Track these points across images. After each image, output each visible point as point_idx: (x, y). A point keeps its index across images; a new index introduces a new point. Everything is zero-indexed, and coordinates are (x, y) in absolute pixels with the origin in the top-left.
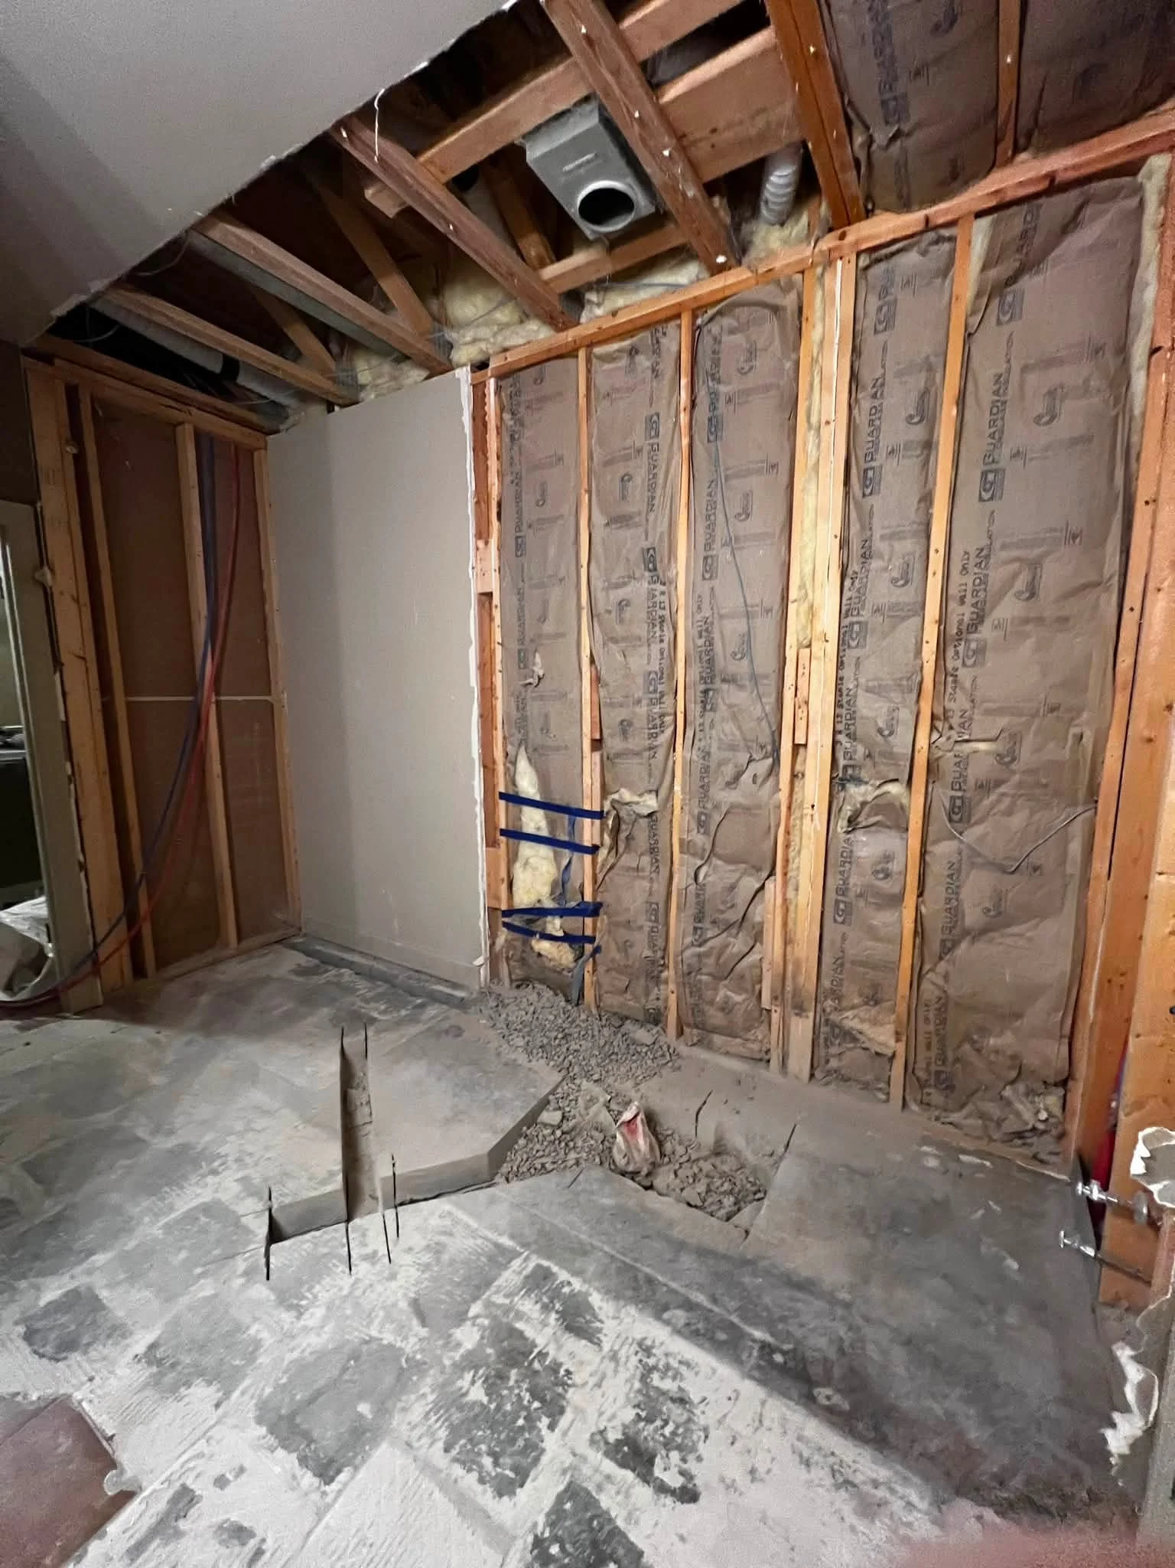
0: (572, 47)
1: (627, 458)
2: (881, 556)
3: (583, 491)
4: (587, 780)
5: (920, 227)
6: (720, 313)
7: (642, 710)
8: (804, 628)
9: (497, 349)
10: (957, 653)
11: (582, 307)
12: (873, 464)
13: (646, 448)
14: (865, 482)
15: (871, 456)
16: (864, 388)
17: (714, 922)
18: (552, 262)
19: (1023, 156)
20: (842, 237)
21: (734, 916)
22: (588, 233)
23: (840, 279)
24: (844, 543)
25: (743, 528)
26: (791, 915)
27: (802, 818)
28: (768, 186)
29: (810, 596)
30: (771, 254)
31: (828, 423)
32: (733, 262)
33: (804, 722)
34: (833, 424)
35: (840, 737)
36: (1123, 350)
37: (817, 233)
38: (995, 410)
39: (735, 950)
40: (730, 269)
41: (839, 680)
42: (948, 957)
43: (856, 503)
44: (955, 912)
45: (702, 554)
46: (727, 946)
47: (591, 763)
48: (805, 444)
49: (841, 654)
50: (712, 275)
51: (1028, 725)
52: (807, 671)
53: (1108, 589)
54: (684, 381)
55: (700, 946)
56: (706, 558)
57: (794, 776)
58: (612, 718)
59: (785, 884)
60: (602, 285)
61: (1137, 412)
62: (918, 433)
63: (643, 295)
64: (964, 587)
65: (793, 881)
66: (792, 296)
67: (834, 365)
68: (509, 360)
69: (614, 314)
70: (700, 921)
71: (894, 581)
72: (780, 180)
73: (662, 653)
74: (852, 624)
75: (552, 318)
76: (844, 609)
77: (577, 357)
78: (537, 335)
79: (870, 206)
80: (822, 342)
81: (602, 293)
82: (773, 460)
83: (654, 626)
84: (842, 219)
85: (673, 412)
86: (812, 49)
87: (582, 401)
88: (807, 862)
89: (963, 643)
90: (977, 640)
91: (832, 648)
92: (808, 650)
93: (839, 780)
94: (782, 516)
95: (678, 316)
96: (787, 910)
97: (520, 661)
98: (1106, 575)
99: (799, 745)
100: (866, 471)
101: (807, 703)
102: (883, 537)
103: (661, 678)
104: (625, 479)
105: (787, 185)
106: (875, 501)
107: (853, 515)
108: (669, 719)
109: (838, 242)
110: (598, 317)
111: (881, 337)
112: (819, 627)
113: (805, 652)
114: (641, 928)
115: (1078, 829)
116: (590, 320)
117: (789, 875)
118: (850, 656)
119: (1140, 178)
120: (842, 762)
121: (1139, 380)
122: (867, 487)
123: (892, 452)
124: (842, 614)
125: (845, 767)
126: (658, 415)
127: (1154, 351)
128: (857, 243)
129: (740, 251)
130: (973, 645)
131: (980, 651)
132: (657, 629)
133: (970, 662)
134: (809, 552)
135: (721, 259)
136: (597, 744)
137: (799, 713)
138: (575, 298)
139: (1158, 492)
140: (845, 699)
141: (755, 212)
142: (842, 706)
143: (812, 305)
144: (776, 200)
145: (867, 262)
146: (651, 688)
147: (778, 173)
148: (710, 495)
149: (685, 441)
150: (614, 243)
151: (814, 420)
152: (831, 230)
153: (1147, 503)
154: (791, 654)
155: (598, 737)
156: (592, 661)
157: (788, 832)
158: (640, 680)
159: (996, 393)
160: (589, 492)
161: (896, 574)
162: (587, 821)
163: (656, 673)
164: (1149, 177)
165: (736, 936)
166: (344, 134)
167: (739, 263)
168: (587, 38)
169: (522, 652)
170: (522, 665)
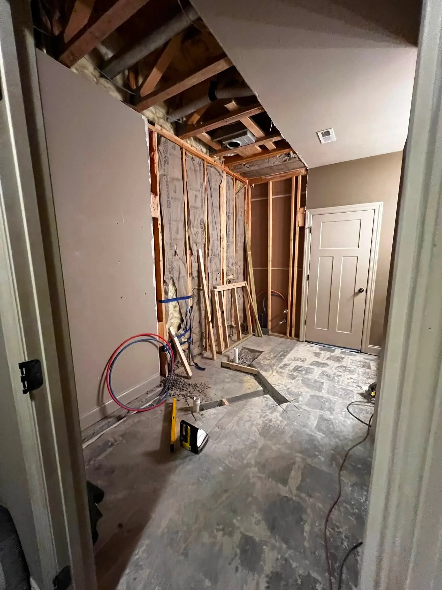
1: (196, 191)
3: (185, 194)
4: (189, 286)
6: (211, 167)
9: (160, 124)
13: (201, 191)
23: (225, 176)
34: (225, 204)
35: (227, 267)
41: (227, 255)
43: (227, 221)
47: (190, 279)
50: (210, 156)
52: (223, 254)
54: (206, 178)
58: (195, 266)
68: (163, 131)
69: (192, 146)
74: (228, 245)
77: (182, 149)
91: (226, 249)
93: (227, 276)
95: (204, 160)
97: (170, 247)
100: (229, 215)
102: (231, 229)
104: (196, 197)
110: (188, 143)
112: (224, 244)
118: (228, 250)
122: (229, 218)
123: (231, 213)
124: (227, 243)
125: (228, 273)
126: (202, 183)
136: (191, 274)
140: (228, 259)
142: (227, 261)
155: (191, 272)
156: (190, 248)
160: (187, 195)
162: (189, 299)
169: (171, 244)
170: (171, 249)
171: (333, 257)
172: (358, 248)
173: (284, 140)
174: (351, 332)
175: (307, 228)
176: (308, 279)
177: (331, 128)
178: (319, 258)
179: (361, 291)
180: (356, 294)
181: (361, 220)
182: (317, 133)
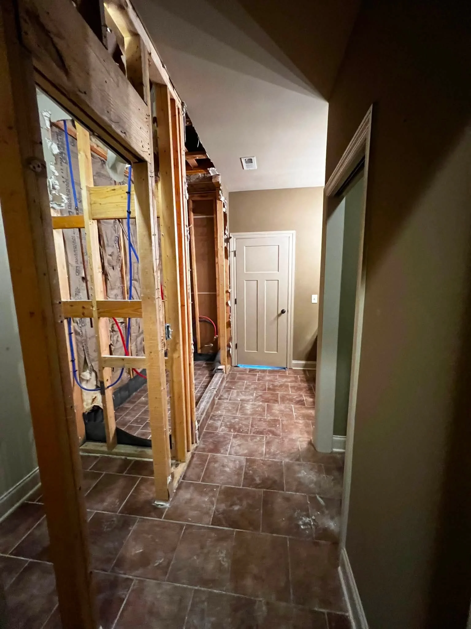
7: (119, 291)
158: (118, 280)
169: (78, 268)
170: (77, 274)
171: (257, 281)
172: (277, 272)
173: (208, 160)
174: (277, 351)
175: (232, 252)
176: (236, 303)
177: (254, 157)
178: (245, 281)
179: (283, 312)
180: (279, 315)
181: (279, 246)
182: (241, 159)
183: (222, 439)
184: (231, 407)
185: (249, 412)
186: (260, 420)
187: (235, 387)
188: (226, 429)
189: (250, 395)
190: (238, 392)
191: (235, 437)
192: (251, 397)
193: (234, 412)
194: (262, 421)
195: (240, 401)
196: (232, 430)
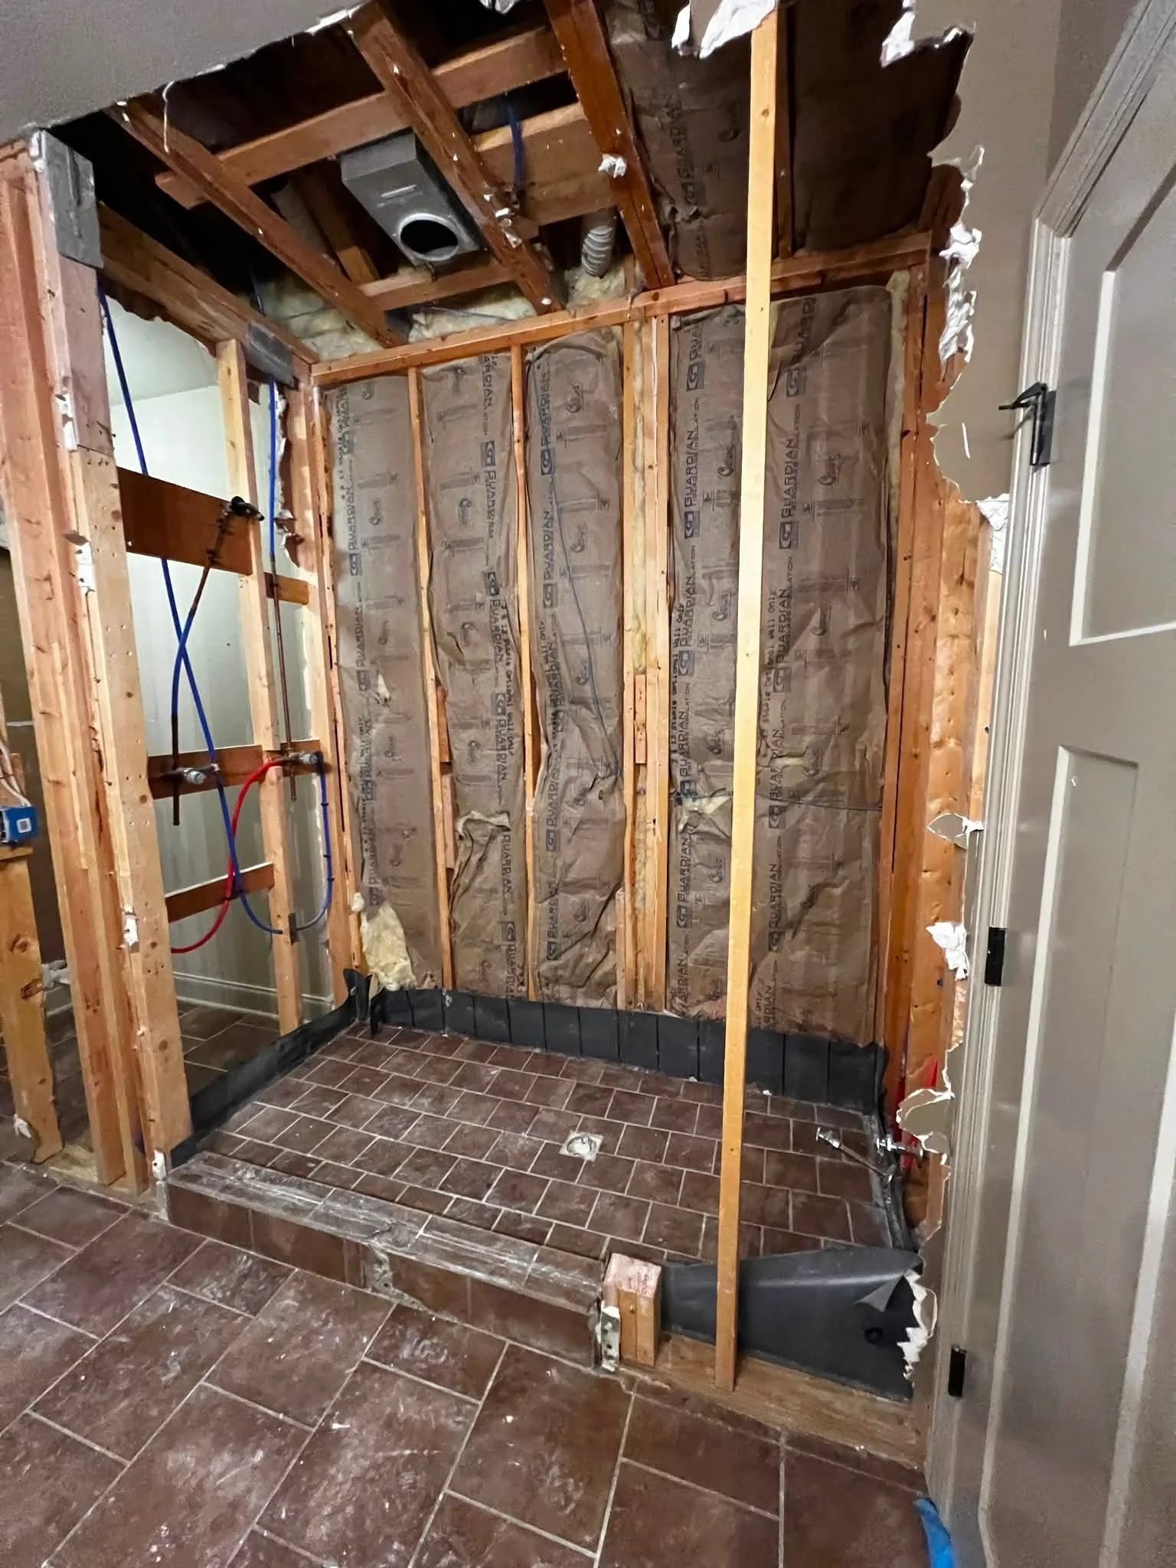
0: (383, 82)
1: (465, 483)
2: (704, 591)
3: (420, 514)
4: (438, 803)
5: (722, 300)
6: (548, 352)
7: (491, 733)
8: (640, 656)
10: (769, 679)
11: (411, 327)
12: (693, 508)
13: (483, 477)
14: (687, 525)
15: (689, 502)
16: (683, 440)
17: (567, 936)
18: (376, 279)
19: (800, 253)
20: (656, 297)
21: (588, 926)
22: (412, 258)
23: (655, 336)
24: (671, 578)
25: (577, 559)
26: (640, 925)
27: (646, 831)
28: (586, 241)
29: (643, 627)
30: (593, 304)
31: (651, 467)
32: (558, 306)
33: (643, 742)
34: (656, 469)
35: (674, 756)
36: (882, 431)
37: (633, 290)
38: (789, 470)
39: (590, 960)
40: (555, 311)
41: (673, 704)
42: (775, 948)
43: (679, 544)
44: (779, 910)
45: (541, 582)
46: (581, 956)
47: (441, 786)
48: (633, 485)
49: (673, 680)
50: (540, 314)
51: (827, 742)
52: (643, 696)
53: (879, 630)
54: (517, 414)
55: (555, 959)
56: (546, 586)
57: (637, 793)
58: (462, 740)
59: (633, 894)
60: (429, 308)
61: (895, 481)
62: (725, 484)
63: (472, 323)
64: (771, 623)
65: (640, 891)
66: (613, 345)
67: (653, 412)
68: (333, 370)
69: (443, 338)
70: (554, 937)
71: (715, 615)
72: (597, 239)
73: (509, 676)
74: (681, 653)
75: (378, 334)
76: (674, 638)
77: (406, 375)
78: (361, 348)
79: (679, 272)
80: (642, 394)
81: (430, 317)
82: (606, 497)
83: (500, 649)
84: (654, 282)
85: (507, 444)
86: (618, 132)
87: (416, 422)
88: (650, 873)
89: (773, 671)
90: (784, 669)
91: (664, 674)
92: (643, 676)
93: (676, 797)
94: (615, 548)
95: (508, 349)
96: (636, 918)
97: (361, 682)
98: (878, 618)
99: (639, 765)
100: (686, 514)
101: (645, 725)
102: (704, 576)
103: (510, 700)
104: (465, 504)
105: (604, 245)
106: (693, 541)
107: (678, 554)
108: (517, 740)
109: (651, 302)
110: (429, 339)
111: (694, 393)
112: (652, 657)
113: (641, 678)
114: (498, 947)
115: (867, 829)
116: (420, 341)
117: (637, 885)
118: (681, 680)
119: (888, 288)
120: (679, 779)
121: (895, 455)
122: (688, 529)
123: (707, 500)
124: (673, 643)
125: (683, 783)
126: (493, 443)
127: (904, 433)
128: (669, 304)
129: (563, 295)
130: (781, 673)
131: (788, 679)
132: (503, 652)
133: (779, 688)
134: (639, 584)
135: (546, 301)
136: (446, 767)
137: (639, 736)
138: (402, 317)
139: (912, 551)
140: (678, 721)
141: (577, 263)
142: (674, 728)
143: (631, 357)
144: (594, 255)
145: (678, 324)
146: (500, 710)
147: (594, 231)
148: (546, 525)
149: (521, 472)
150: (439, 272)
151: (639, 463)
152: (645, 290)
153: (905, 559)
154: (628, 680)
155: (447, 760)
156: (438, 683)
157: (633, 846)
158: (488, 702)
159: (789, 455)
160: (427, 513)
161: (715, 609)
163: (504, 695)
164: (895, 288)
165: (589, 946)
166: (126, 118)
167: (563, 308)
168: (401, 78)
183: (107, 1291)
184: (293, 1368)
185: (183, 1459)
186: (60, 1515)
187: (515, 1430)
188: (151, 1317)
189: (358, 1521)
190: (437, 1438)
191: (72, 1346)
192: (320, 1530)
193: (239, 1375)
194: (48, 1521)
195: (325, 1431)
196: (123, 1339)
